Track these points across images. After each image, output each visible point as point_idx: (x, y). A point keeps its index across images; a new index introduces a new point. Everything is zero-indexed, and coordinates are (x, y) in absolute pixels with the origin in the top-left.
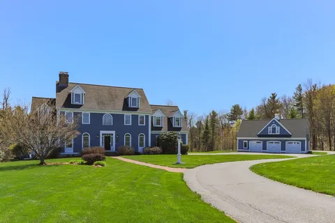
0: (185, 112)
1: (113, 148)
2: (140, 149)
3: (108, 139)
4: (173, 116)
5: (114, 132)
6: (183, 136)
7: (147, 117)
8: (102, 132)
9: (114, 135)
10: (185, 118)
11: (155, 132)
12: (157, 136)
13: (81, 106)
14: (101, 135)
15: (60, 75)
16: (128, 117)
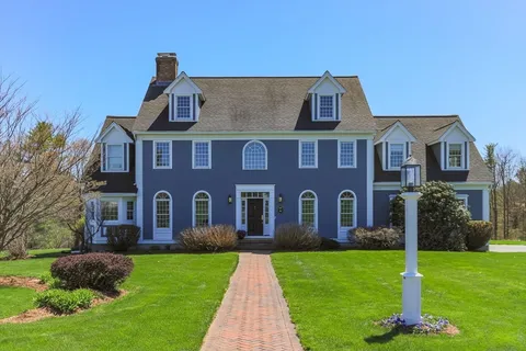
0: (490, 149)
1: (270, 229)
2: (342, 233)
3: (255, 205)
4: (441, 140)
5: (270, 188)
6: (475, 197)
7: (362, 144)
8: (240, 188)
9: (272, 195)
10: (491, 161)
11: (386, 186)
12: (391, 198)
13: (191, 124)
14: (238, 195)
15: (159, 61)
16: (308, 147)
